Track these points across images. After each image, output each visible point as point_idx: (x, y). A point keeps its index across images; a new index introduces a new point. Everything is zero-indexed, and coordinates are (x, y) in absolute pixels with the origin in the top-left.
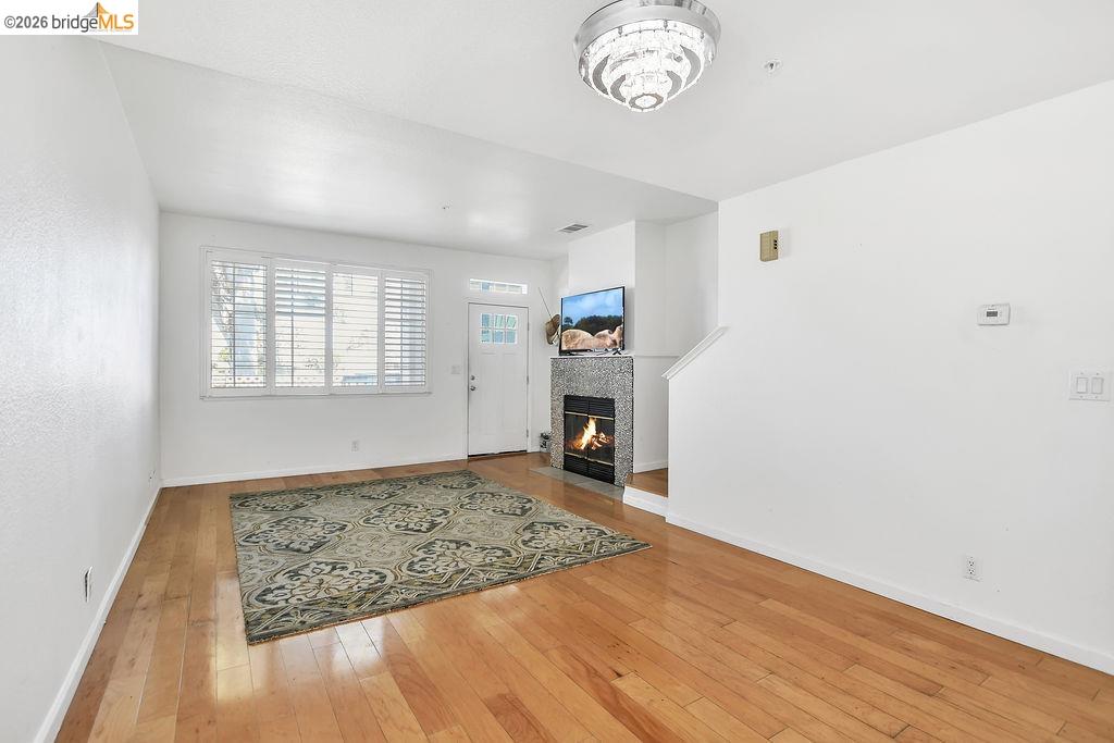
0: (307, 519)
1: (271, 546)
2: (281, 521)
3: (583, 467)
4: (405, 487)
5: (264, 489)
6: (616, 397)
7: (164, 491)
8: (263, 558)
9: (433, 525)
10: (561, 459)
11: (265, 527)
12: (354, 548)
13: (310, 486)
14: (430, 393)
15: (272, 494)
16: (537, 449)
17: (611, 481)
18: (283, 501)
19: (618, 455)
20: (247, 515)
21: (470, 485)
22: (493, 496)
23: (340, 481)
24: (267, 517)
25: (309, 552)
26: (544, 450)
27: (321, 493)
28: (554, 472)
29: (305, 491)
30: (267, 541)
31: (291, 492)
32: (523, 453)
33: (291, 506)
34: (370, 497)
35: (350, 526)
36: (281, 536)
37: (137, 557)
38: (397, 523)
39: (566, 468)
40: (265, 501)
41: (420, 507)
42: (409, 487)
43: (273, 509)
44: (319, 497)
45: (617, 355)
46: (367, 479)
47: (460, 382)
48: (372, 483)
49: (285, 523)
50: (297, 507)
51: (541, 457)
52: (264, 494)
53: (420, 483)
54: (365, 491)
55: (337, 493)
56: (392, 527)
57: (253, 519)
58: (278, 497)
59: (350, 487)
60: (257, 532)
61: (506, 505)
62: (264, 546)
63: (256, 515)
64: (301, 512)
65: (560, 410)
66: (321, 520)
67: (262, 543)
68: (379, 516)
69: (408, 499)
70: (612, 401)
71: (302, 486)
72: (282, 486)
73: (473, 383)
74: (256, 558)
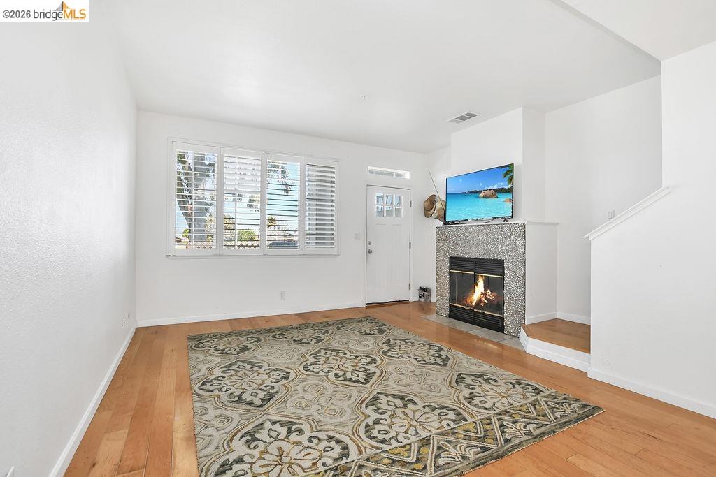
0: (253, 364)
1: (224, 397)
2: (231, 365)
3: (470, 317)
4: (327, 332)
5: (215, 331)
6: (506, 258)
7: (138, 329)
8: (219, 412)
9: (369, 376)
10: (447, 308)
11: (217, 373)
12: (303, 401)
13: (250, 328)
14: (338, 255)
15: (221, 336)
16: (416, 299)
17: (501, 329)
18: (230, 343)
19: (508, 308)
20: (202, 357)
21: (382, 332)
22: (406, 343)
23: (272, 325)
24: (218, 360)
25: (261, 406)
26: (422, 300)
27: (261, 336)
28: (439, 317)
29: (247, 334)
30: (220, 390)
31: (236, 334)
32: (406, 302)
33: (238, 349)
34: (301, 342)
35: (292, 376)
36: (232, 385)
37: (103, 406)
38: (334, 372)
39: (451, 316)
40: (215, 343)
41: (349, 354)
42: (330, 332)
43: (223, 352)
44: (259, 340)
45: (505, 223)
46: (295, 323)
47: (360, 247)
48: (299, 327)
49: (234, 367)
50: (243, 350)
51: (420, 305)
52: (215, 336)
53: (338, 328)
54: (295, 334)
55: (274, 336)
56: (331, 376)
57: (207, 363)
58: (225, 339)
59: (283, 330)
60: (211, 378)
61: (422, 352)
62: (218, 396)
63: (210, 358)
64: (246, 356)
65: (446, 268)
66: (265, 366)
67: (216, 392)
68: (314, 363)
69: (334, 344)
70: (501, 262)
71: (243, 329)
72: (227, 329)
73: (370, 247)
74: (212, 413)
